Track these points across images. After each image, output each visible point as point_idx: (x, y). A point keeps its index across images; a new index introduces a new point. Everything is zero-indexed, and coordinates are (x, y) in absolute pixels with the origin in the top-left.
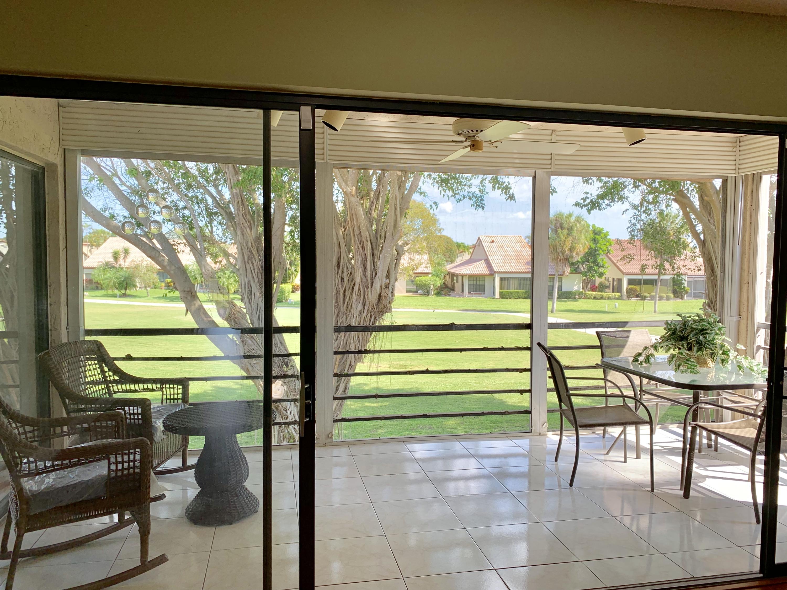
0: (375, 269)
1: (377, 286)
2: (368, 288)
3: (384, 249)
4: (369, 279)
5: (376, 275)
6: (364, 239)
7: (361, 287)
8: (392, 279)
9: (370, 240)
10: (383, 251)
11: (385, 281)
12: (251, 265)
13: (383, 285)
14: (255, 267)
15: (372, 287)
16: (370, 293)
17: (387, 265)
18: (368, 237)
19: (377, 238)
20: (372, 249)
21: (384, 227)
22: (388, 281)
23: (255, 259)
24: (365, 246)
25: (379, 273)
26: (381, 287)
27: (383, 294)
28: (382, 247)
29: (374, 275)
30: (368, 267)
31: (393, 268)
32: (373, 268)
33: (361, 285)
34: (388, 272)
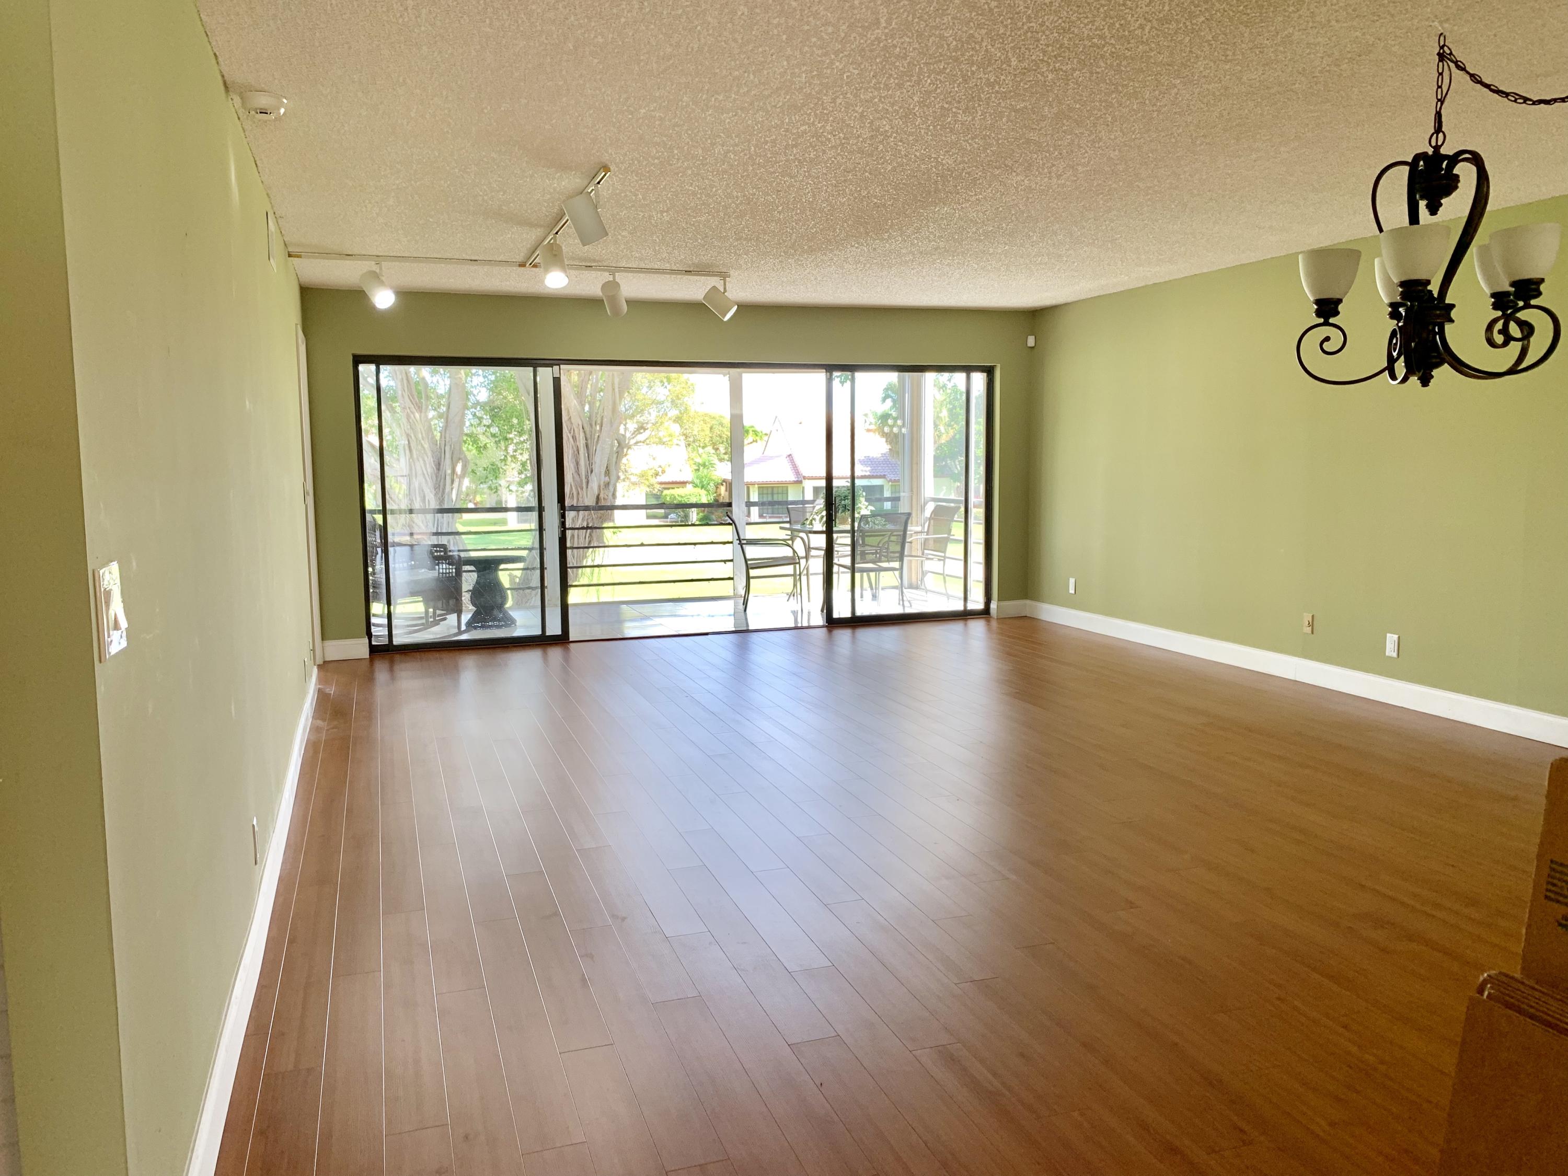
0: (591, 464)
1: (594, 485)
2: (582, 489)
3: (601, 439)
4: (584, 477)
5: (592, 471)
6: (575, 426)
7: (574, 488)
8: (613, 478)
9: (583, 428)
10: (600, 442)
11: (604, 479)
12: (422, 462)
13: (602, 483)
14: (428, 466)
15: (587, 487)
16: (585, 494)
17: (606, 459)
18: (580, 424)
19: (591, 425)
20: (586, 439)
21: (600, 411)
22: (607, 478)
23: (426, 454)
24: (577, 436)
25: (596, 470)
26: (599, 486)
27: (602, 496)
28: (599, 436)
29: (589, 472)
30: (582, 463)
31: (614, 463)
32: (588, 462)
33: (573, 484)
34: (607, 467)
